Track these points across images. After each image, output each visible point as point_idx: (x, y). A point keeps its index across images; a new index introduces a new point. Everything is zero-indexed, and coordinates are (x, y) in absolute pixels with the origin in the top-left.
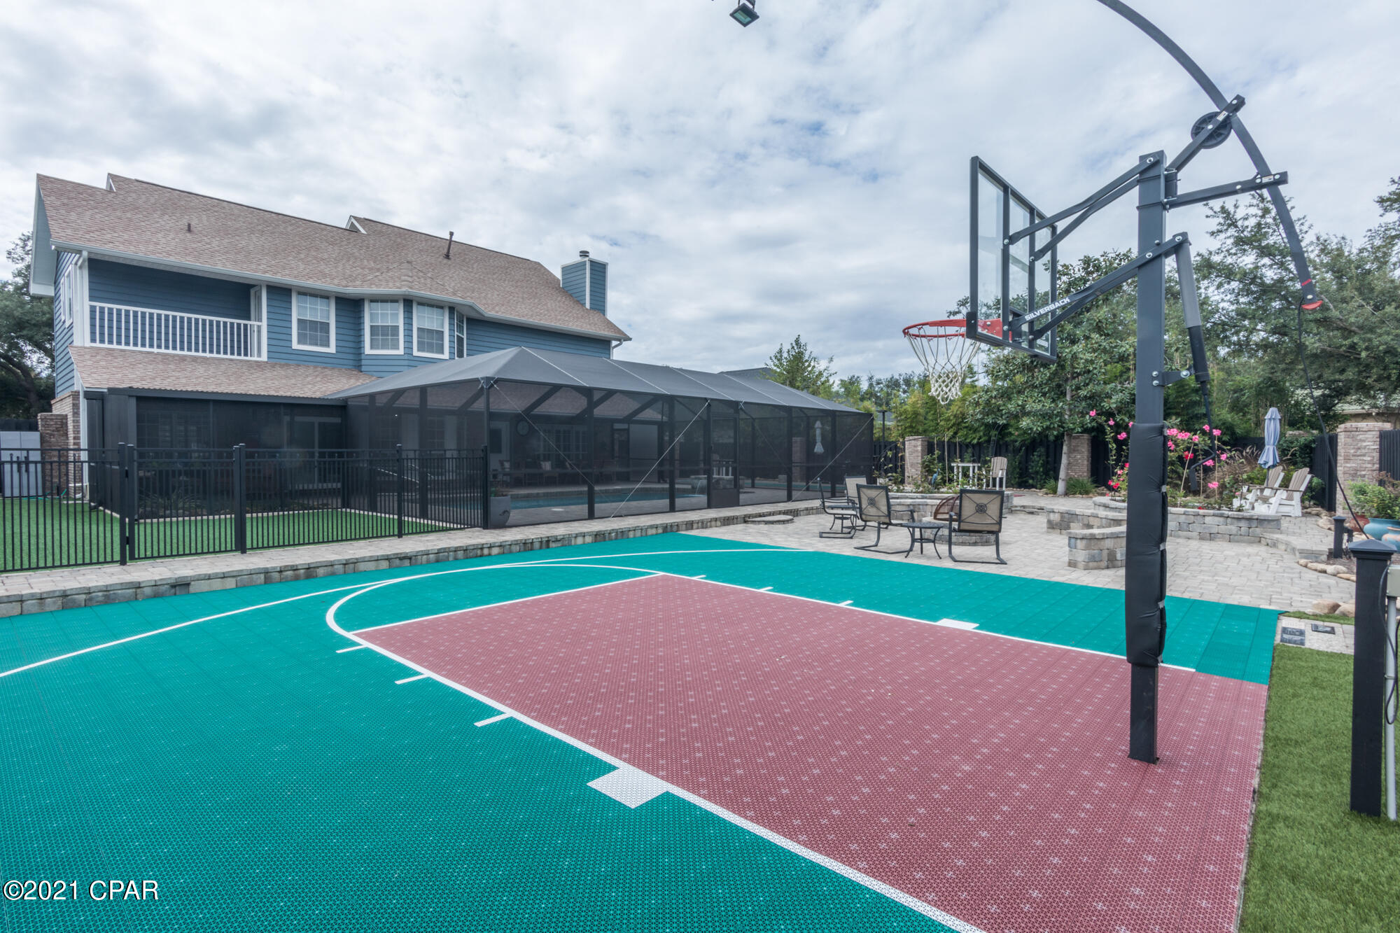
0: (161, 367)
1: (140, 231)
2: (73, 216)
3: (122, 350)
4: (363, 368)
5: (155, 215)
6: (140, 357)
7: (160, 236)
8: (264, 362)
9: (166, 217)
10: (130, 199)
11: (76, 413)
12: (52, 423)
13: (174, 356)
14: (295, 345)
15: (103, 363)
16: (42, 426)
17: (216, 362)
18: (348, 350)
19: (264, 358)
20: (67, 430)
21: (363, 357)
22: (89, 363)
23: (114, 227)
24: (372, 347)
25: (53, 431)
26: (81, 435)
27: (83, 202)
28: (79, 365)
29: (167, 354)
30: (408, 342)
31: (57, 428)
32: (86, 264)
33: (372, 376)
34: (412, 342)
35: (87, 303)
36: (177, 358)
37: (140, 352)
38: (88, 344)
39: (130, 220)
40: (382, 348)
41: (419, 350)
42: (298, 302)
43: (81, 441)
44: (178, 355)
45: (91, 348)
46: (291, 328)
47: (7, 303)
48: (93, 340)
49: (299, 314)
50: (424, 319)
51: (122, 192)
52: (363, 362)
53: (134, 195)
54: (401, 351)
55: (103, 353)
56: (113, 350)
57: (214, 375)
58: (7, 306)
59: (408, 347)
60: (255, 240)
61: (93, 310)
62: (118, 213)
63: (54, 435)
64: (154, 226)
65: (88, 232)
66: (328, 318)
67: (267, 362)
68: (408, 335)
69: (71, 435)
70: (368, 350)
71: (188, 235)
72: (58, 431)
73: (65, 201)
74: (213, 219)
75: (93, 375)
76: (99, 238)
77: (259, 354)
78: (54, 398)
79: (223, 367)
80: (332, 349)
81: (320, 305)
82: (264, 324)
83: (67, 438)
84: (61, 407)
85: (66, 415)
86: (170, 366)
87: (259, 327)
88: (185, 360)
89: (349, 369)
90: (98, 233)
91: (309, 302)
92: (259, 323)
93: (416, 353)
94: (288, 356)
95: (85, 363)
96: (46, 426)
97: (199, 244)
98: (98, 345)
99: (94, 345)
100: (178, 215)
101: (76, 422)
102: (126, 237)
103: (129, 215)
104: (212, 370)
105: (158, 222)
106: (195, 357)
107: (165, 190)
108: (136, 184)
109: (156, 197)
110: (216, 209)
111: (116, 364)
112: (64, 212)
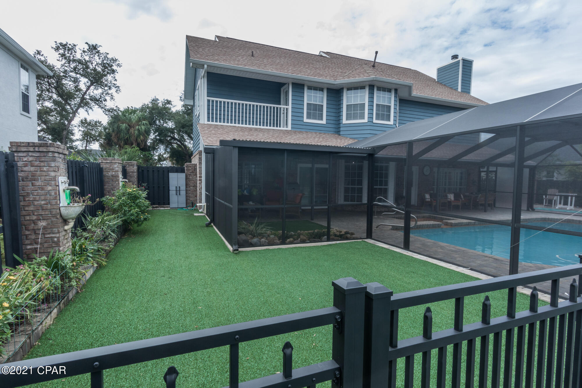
0: (241, 133)
1: (230, 56)
2: (201, 50)
3: (222, 126)
4: (341, 133)
5: (237, 50)
6: (230, 128)
7: (239, 58)
8: (289, 130)
9: (241, 51)
10: (225, 44)
11: (200, 163)
12: (190, 168)
13: (246, 128)
14: (306, 120)
15: (213, 132)
16: (187, 170)
17: (267, 131)
18: (332, 122)
19: (289, 128)
20: (196, 172)
21: (341, 125)
22: (207, 131)
23: (219, 54)
24: (347, 119)
25: (191, 173)
26: (202, 175)
27: (205, 45)
28: (202, 133)
29: (243, 127)
30: (371, 114)
31: (192, 171)
32: (206, 74)
33: (347, 138)
34: (373, 114)
35: (206, 98)
36: (247, 129)
37: (230, 126)
38: (206, 122)
39: (226, 52)
40: (354, 119)
41: (376, 119)
42: (307, 93)
43: (202, 178)
44: (248, 128)
45: (208, 124)
46: (303, 109)
47: (179, 117)
48: (208, 121)
49: (308, 100)
50: (380, 98)
51: (222, 42)
52: (342, 129)
53: (227, 43)
54: (366, 120)
55: (213, 127)
56: (217, 125)
57: (268, 137)
58: (179, 118)
59: (370, 118)
60: (283, 60)
61: (209, 101)
62: (220, 49)
63: (191, 175)
64: (236, 54)
65: (207, 56)
66: (322, 102)
67: (291, 131)
68: (371, 110)
69: (198, 175)
70: (344, 121)
71: (252, 57)
72: (193, 173)
73: (197, 44)
74: (262, 52)
75: (209, 138)
76: (212, 58)
77: (287, 126)
78: (192, 155)
79: (271, 133)
80: (324, 122)
81: (318, 94)
82: (290, 107)
83: (197, 177)
84: (195, 160)
85: (196, 164)
86: (245, 133)
87: (287, 109)
88: (252, 130)
89: (333, 134)
90: (212, 56)
91: (313, 93)
92: (287, 107)
93: (375, 121)
94: (301, 127)
95: (205, 132)
96: (188, 170)
97: (258, 61)
98: (210, 123)
99: (209, 123)
100: (246, 50)
101: (200, 168)
102: (224, 58)
103: (225, 50)
104: (267, 135)
105: (238, 52)
106: (256, 128)
107: (239, 41)
108: (227, 39)
109: (236, 43)
110: (262, 48)
111: (219, 132)
112: (197, 48)
